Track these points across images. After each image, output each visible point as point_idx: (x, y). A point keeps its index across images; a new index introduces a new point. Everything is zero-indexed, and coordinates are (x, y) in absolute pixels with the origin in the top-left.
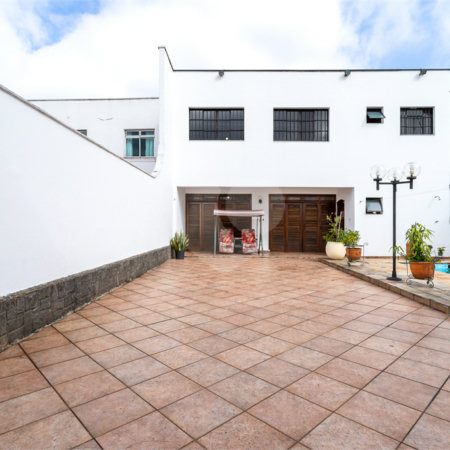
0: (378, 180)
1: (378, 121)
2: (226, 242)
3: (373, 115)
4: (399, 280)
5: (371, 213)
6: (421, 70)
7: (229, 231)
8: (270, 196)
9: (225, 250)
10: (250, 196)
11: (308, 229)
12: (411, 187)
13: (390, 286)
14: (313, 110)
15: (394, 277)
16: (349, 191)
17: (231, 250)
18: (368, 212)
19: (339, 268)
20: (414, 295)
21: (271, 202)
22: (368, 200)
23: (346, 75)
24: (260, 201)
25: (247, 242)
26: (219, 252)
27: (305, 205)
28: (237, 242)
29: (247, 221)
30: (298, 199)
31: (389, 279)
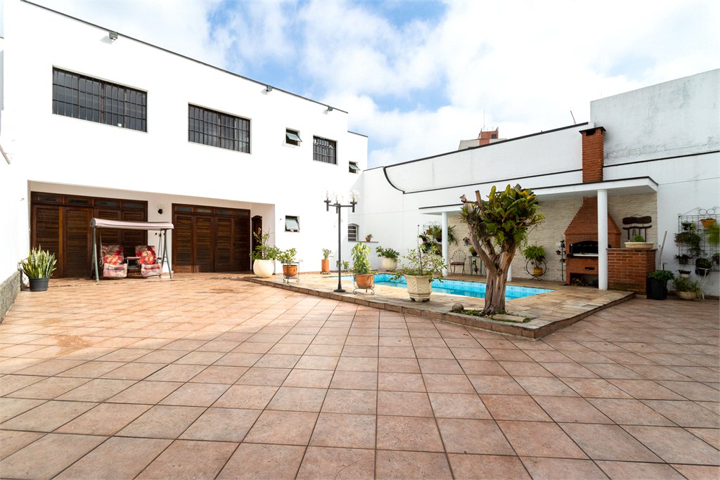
0: (327, 202)
1: (295, 143)
2: (113, 264)
3: (292, 137)
4: (344, 291)
5: (289, 230)
6: (329, 107)
7: (116, 249)
8: (174, 205)
9: (113, 274)
10: (145, 204)
11: (219, 246)
12: (353, 211)
13: (343, 297)
14: (234, 117)
15: (340, 290)
16: (270, 207)
17: (123, 274)
18: (287, 230)
19: (275, 285)
20: (369, 302)
21: (174, 213)
22: (288, 217)
23: (267, 91)
24: (160, 211)
25: (145, 263)
26: (102, 278)
27: (216, 218)
28: (132, 263)
29: (142, 236)
30: (209, 211)
31: (335, 291)
